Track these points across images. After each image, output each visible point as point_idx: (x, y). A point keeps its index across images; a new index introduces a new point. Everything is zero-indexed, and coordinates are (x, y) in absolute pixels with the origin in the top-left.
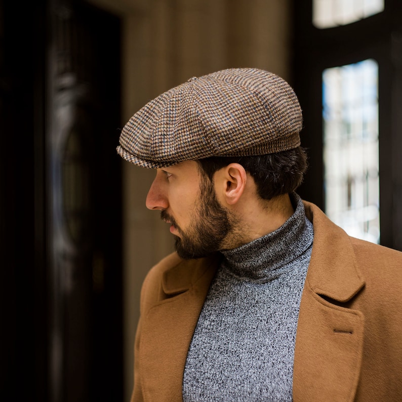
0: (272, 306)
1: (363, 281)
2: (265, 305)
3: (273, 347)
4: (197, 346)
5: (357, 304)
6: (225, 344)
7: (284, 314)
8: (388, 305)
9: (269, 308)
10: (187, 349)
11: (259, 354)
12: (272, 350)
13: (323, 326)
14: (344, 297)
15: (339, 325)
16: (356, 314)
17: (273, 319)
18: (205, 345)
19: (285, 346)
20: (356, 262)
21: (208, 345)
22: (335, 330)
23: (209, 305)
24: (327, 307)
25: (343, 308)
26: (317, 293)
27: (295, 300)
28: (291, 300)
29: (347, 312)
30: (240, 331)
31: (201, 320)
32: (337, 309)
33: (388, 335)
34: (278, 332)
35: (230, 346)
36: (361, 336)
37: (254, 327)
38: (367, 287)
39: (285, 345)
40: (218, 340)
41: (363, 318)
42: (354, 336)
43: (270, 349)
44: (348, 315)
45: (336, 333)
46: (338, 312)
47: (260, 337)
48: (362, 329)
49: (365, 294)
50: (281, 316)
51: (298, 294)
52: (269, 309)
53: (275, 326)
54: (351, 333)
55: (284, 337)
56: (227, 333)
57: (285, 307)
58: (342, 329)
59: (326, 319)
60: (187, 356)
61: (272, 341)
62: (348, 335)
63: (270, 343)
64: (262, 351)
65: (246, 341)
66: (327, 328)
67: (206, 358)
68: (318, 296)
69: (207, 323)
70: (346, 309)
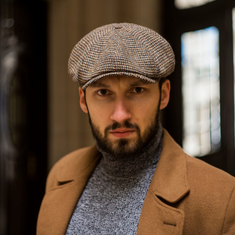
0: (127, 200)
1: (187, 189)
2: (123, 198)
3: (123, 229)
4: (74, 221)
5: (182, 205)
6: (93, 222)
7: (134, 206)
8: (205, 208)
9: (125, 200)
10: (68, 222)
11: (114, 232)
12: (122, 231)
13: (157, 219)
14: (173, 200)
15: (167, 219)
16: (179, 212)
17: (126, 209)
18: (79, 221)
19: (131, 230)
20: (186, 175)
21: (82, 221)
22: (164, 223)
23: (86, 193)
24: (161, 206)
25: (171, 207)
26: (156, 195)
27: (143, 197)
28: (140, 197)
29: (173, 210)
30: (103, 214)
31: (80, 203)
32: (167, 208)
33: (203, 229)
34: (128, 219)
35: (95, 224)
36: (182, 229)
37: (113, 213)
38: (191, 193)
39: (131, 228)
40: (88, 219)
41: (184, 216)
42: (177, 228)
43: (121, 230)
44: (174, 213)
45: (165, 225)
46: (168, 210)
47: (115, 220)
48: (182, 223)
49: (189, 199)
50: (132, 208)
51: (145, 193)
52: (124, 202)
53: (127, 215)
54: (175, 226)
55: (131, 223)
56: (95, 214)
57: (135, 202)
58: (169, 222)
59: (160, 214)
60: (67, 227)
61: (123, 225)
62: (173, 227)
63: (122, 226)
64: (116, 231)
65: (106, 222)
66: (159, 220)
67: (79, 230)
68: (156, 197)
69: (83, 205)
70: (173, 208)
